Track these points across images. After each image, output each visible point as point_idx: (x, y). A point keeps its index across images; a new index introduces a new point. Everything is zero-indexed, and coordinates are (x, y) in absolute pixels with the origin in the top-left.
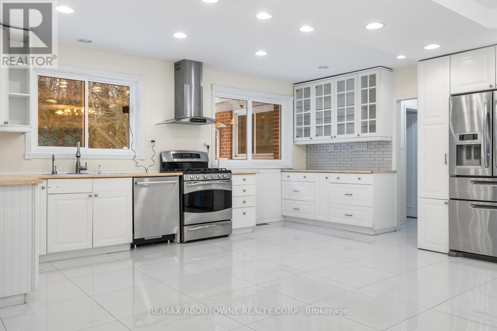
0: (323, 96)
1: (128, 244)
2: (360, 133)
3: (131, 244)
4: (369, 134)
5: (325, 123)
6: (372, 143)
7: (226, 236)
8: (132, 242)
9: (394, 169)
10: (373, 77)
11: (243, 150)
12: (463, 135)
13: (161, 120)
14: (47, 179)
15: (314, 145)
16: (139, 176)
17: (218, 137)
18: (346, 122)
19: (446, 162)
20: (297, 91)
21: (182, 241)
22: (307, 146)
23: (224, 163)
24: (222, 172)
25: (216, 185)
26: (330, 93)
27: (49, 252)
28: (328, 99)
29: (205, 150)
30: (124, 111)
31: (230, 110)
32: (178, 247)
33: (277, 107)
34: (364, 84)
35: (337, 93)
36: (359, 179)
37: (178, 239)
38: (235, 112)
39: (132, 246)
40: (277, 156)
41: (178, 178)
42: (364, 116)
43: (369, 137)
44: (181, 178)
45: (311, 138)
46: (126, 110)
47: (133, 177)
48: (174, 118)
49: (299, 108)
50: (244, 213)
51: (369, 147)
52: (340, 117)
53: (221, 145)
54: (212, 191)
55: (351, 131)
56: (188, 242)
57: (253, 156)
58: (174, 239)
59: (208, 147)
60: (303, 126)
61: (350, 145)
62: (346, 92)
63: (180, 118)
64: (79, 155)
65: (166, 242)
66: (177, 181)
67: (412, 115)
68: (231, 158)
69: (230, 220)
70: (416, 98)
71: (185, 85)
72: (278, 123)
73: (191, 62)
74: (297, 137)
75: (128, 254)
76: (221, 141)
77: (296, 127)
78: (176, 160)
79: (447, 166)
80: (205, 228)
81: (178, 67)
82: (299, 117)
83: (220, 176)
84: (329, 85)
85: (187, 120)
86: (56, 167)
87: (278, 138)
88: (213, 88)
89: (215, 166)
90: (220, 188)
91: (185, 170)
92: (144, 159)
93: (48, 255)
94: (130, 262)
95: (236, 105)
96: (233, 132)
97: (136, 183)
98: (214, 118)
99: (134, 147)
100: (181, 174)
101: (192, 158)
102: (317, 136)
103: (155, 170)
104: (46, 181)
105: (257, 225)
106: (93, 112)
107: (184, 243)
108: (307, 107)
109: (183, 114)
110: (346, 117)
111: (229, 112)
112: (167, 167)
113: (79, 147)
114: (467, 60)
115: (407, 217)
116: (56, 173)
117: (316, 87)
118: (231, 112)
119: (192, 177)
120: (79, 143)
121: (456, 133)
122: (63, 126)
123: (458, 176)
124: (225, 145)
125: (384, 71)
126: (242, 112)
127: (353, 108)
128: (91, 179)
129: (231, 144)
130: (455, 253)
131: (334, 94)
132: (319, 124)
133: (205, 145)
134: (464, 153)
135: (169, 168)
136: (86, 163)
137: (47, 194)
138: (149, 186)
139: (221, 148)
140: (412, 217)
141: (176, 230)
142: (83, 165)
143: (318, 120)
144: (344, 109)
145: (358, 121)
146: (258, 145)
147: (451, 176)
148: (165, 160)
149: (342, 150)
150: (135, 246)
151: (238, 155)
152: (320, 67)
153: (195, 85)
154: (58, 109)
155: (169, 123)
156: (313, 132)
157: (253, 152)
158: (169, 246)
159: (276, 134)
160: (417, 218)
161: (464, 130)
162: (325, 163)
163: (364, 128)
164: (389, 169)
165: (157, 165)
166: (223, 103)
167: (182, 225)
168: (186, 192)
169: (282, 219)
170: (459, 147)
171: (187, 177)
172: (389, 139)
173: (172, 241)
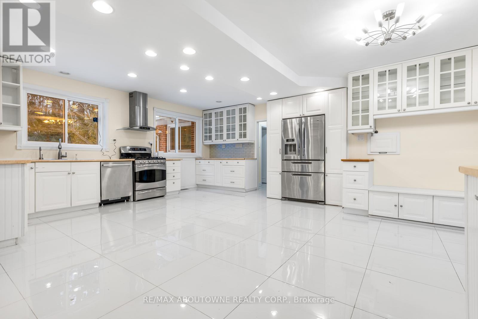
0: (219, 118)
1: (97, 203)
2: (238, 138)
3: (99, 203)
4: (243, 139)
5: (220, 133)
6: (245, 144)
7: (163, 196)
8: (100, 202)
9: (255, 157)
10: (245, 109)
11: (173, 148)
12: (288, 139)
13: (121, 127)
14: (35, 162)
15: (214, 145)
16: (105, 161)
17: (157, 140)
18: (231, 132)
19: (280, 153)
20: (205, 115)
21: (134, 200)
22: (210, 145)
23: (161, 154)
24: (160, 159)
25: (156, 167)
26: (223, 116)
27: (37, 211)
28: (222, 120)
29: (149, 146)
30: (94, 121)
31: (165, 124)
32: (131, 204)
33: (193, 123)
34: (240, 113)
35: (226, 117)
36: (238, 163)
37: (132, 199)
38: (168, 125)
39: (100, 205)
40: (193, 151)
41: (131, 162)
42: (240, 130)
43: (243, 140)
44: (133, 162)
45: (212, 141)
46: (96, 120)
47: (101, 162)
48: (129, 126)
49: (206, 124)
50: (174, 183)
51: (243, 146)
52: (228, 130)
53: (160, 145)
54: (154, 170)
55: (234, 137)
56: (138, 201)
57: (179, 151)
58: (129, 199)
59: (151, 145)
60: (208, 134)
61: (233, 145)
62: (231, 116)
63: (133, 126)
64: (60, 147)
65: (124, 201)
66: (131, 164)
67: (264, 130)
68: (166, 152)
69: (165, 187)
70: (266, 121)
71: (136, 107)
72: (194, 132)
73: (140, 93)
74: (205, 140)
75: (97, 210)
76: (160, 143)
77: (204, 135)
78: (130, 152)
79: (281, 155)
80: (149, 192)
81: (131, 95)
82: (206, 129)
83: (159, 161)
84: (222, 112)
85: (138, 128)
86: (42, 155)
87: (194, 141)
88: (154, 109)
89: (156, 156)
90: (159, 168)
91: (136, 157)
92: (108, 151)
93: (36, 213)
94: (99, 215)
95: (169, 121)
96: (167, 138)
97: (103, 165)
98: (155, 127)
99: (101, 143)
100: (134, 160)
101: (141, 150)
102: (215, 140)
103: (116, 158)
104: (34, 163)
105: (181, 190)
106: (71, 122)
107: (136, 201)
108: (210, 124)
109: (135, 124)
110: (231, 130)
111: (165, 125)
112: (124, 156)
113: (60, 142)
114: (290, 102)
115: (262, 183)
116: (43, 159)
117: (215, 113)
118: (166, 125)
119: (141, 162)
120: (60, 139)
121: (285, 138)
122: (49, 131)
123: (285, 160)
124: (162, 144)
125: (250, 106)
126: (173, 126)
127: (235, 125)
128: (70, 163)
129: (166, 144)
130: (284, 198)
131: (225, 117)
132: (217, 133)
133: (149, 143)
134: (288, 148)
135: (125, 156)
136: (66, 153)
137: (35, 173)
138: (112, 167)
139: (160, 147)
140: (264, 183)
141: (130, 194)
142: (63, 154)
143: (216, 131)
144: (230, 125)
145: (237, 132)
146: (182, 145)
147: (283, 160)
148: (123, 152)
149: (229, 148)
150: (102, 204)
151: (170, 150)
152: (217, 102)
153: (143, 107)
154: (45, 120)
155: (125, 129)
156: (213, 137)
157: (179, 149)
158: (126, 203)
159: (193, 139)
160: (266, 183)
161: (289, 137)
162: (220, 155)
163: (240, 136)
164: (253, 158)
165: (118, 155)
166: (161, 120)
167: (134, 191)
168: (137, 170)
169: (196, 186)
170: (286, 145)
171: (137, 162)
172: (253, 142)
173: (127, 201)
